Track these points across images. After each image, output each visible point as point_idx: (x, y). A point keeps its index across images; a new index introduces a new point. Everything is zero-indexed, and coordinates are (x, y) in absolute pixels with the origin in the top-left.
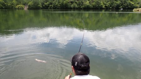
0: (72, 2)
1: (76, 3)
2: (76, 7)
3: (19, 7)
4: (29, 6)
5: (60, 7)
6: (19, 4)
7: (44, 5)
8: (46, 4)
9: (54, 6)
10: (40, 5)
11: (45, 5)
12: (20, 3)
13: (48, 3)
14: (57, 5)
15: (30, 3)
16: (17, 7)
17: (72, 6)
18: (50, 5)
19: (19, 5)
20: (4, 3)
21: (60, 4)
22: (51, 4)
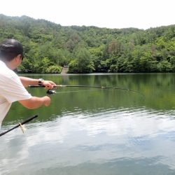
0: (159, 59)
1: (168, 59)
2: (168, 68)
3: (52, 70)
4: (70, 67)
5: (131, 68)
6: (52, 65)
7: (99, 66)
8: (103, 62)
9: (119, 68)
10: (92, 66)
11: (102, 66)
12: (55, 62)
13: (107, 61)
14: (126, 65)
15: (73, 63)
16: (48, 70)
17: (159, 66)
18: (112, 66)
19: (53, 67)
20: (28, 63)
21: (132, 62)
22: (114, 62)
